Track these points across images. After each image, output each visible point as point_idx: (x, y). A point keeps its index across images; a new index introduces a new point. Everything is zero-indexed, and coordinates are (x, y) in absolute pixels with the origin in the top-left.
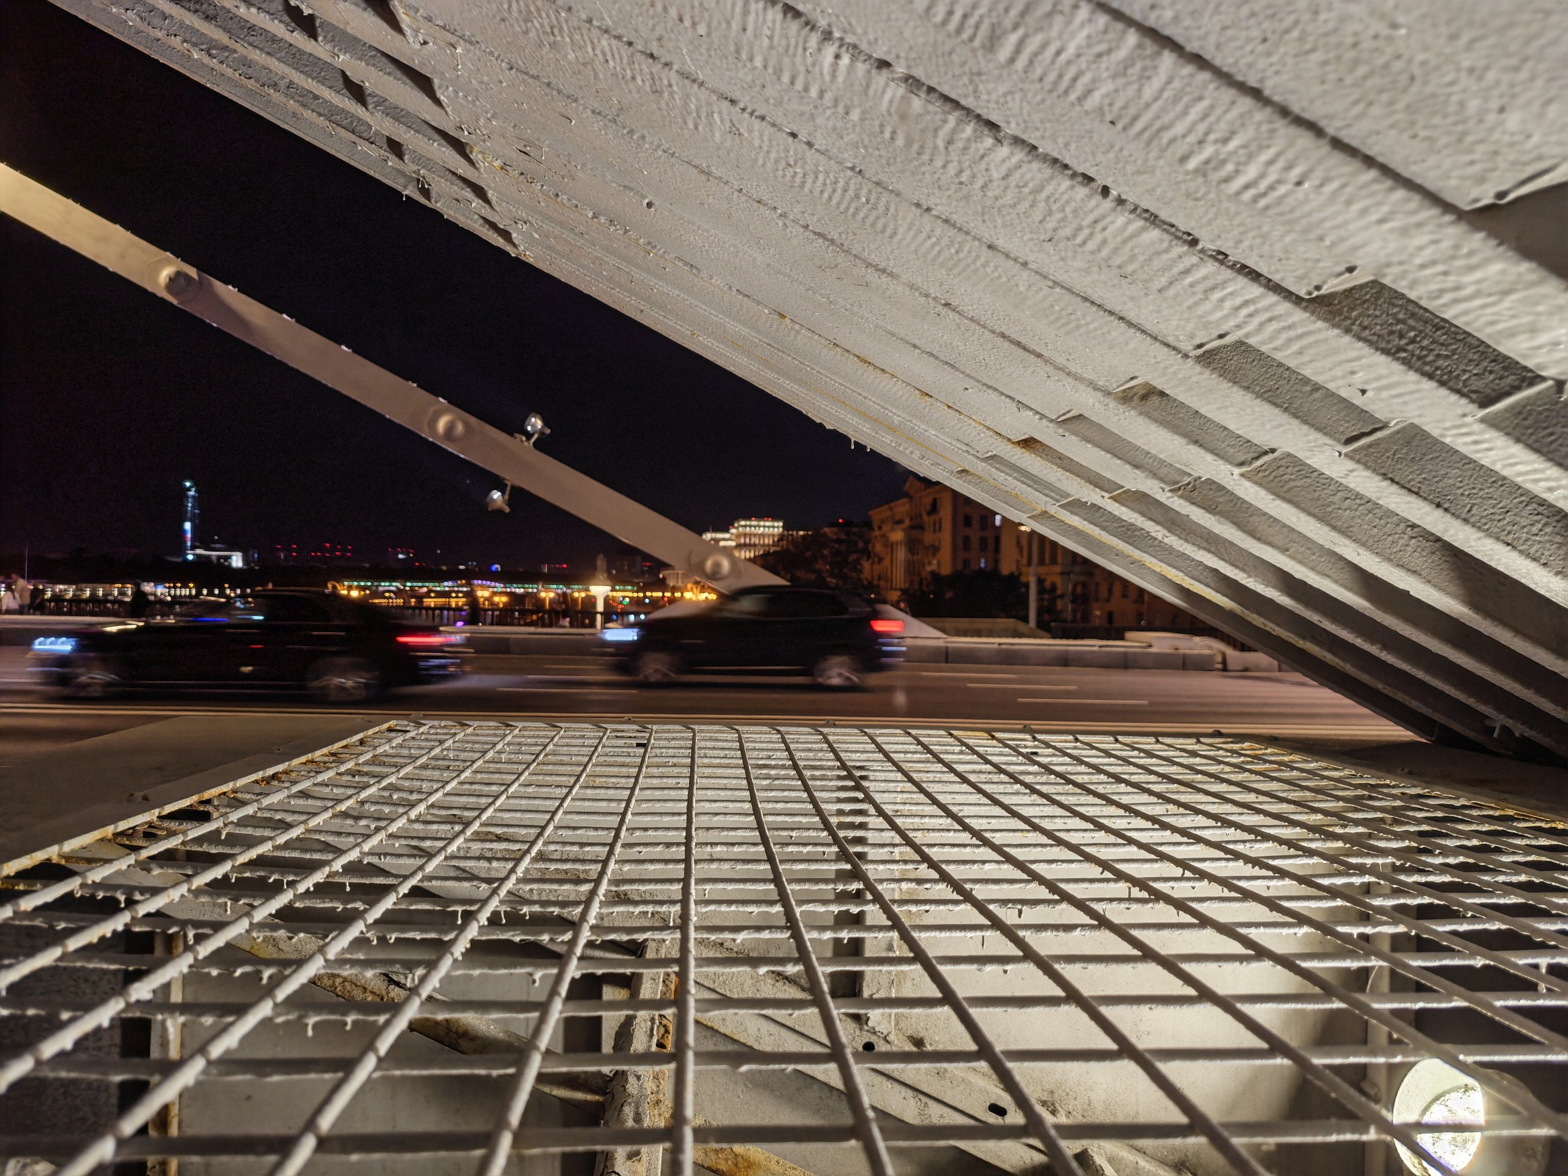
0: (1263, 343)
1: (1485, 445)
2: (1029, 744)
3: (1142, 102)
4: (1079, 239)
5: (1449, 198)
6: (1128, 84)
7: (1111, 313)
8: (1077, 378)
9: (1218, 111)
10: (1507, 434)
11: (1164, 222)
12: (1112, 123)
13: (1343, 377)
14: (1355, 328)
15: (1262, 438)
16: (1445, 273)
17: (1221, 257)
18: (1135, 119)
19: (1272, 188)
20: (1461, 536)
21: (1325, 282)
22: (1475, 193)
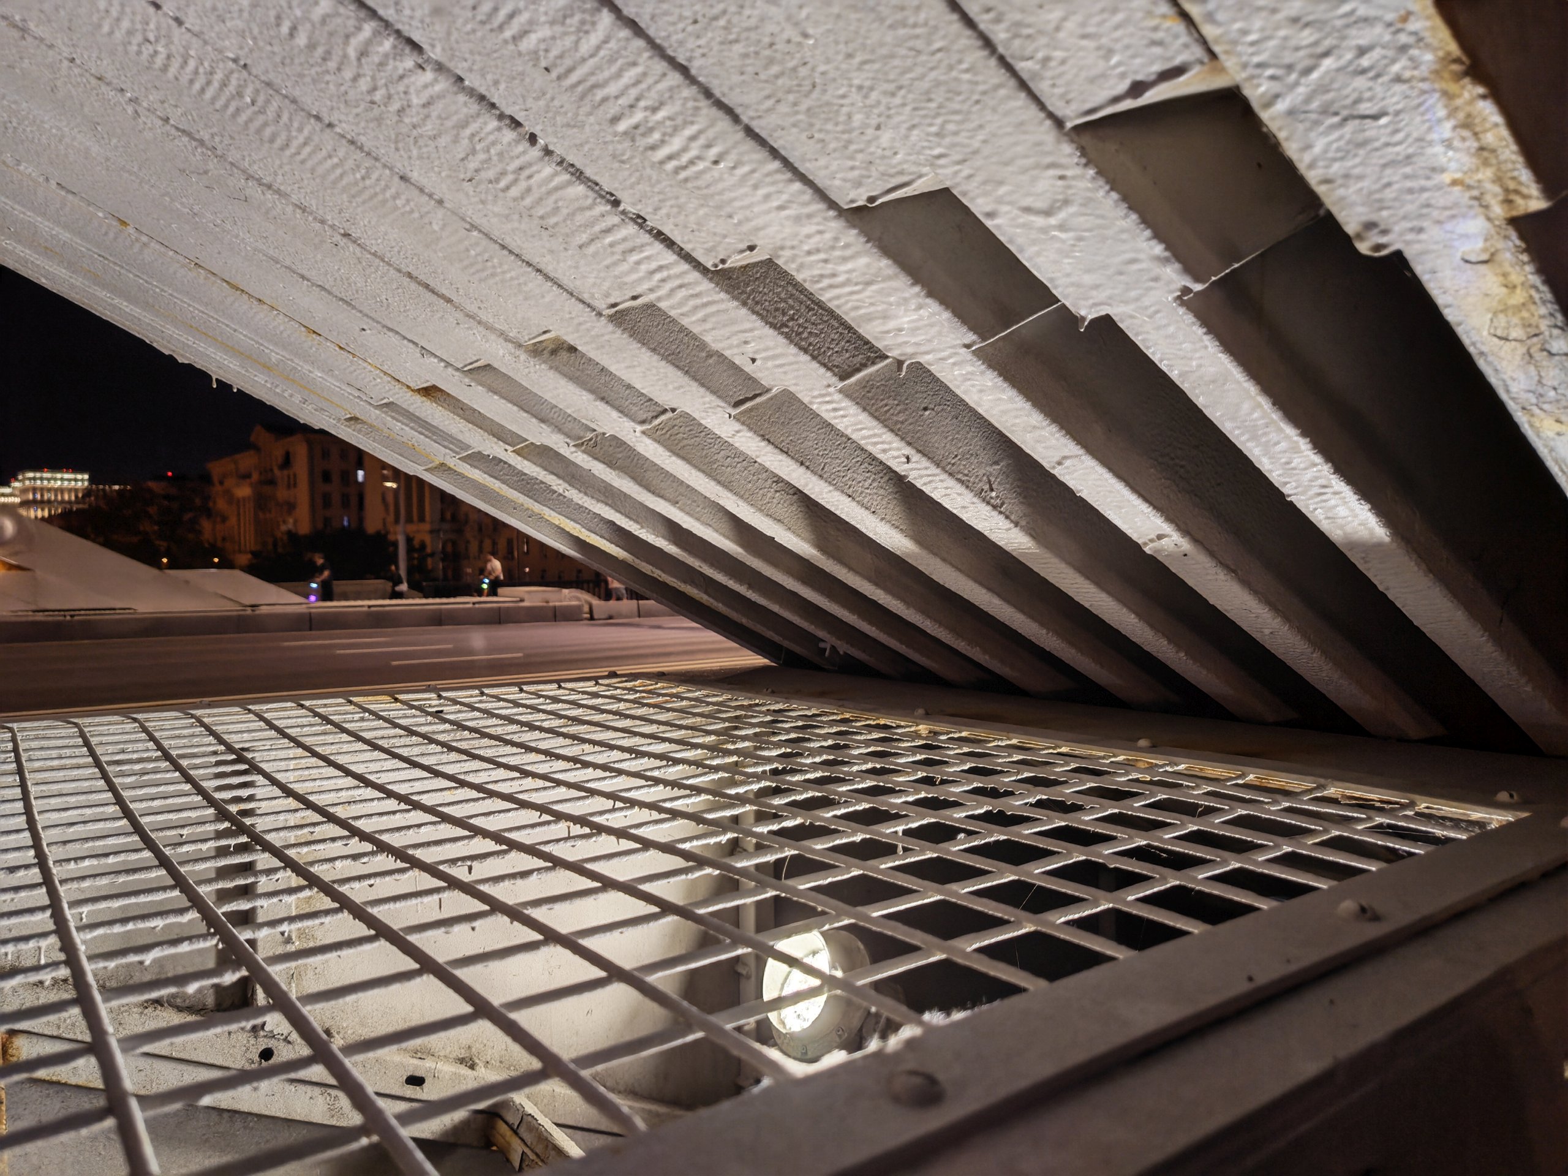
0: (672, 307)
1: (841, 413)
2: (434, 703)
3: (578, 55)
4: (502, 184)
5: (833, 196)
6: (565, 34)
7: (529, 264)
8: (488, 327)
9: (650, 80)
10: (857, 403)
11: (589, 179)
12: (547, 69)
13: (738, 346)
14: (749, 301)
15: (665, 397)
16: (826, 261)
17: (640, 220)
18: (570, 70)
19: (692, 162)
20: (817, 489)
21: (729, 257)
22: (852, 195)
